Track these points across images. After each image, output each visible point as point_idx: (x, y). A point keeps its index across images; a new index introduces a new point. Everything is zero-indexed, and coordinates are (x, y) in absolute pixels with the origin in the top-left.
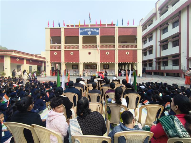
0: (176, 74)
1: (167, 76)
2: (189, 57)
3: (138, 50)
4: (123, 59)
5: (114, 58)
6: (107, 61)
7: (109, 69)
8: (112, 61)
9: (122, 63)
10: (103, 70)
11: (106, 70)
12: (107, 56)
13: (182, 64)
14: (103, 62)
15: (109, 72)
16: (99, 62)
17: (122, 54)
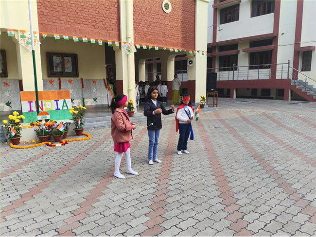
0: (259, 93)
1: (237, 97)
2: (302, 46)
4: (150, 31)
5: (115, 18)
6: (83, 28)
7: (79, 78)
8: (108, 35)
9: (150, 48)
10: (49, 83)
11: (61, 84)
12: (79, 3)
13: (289, 63)
14: (57, 32)
15: (79, 93)
16: (35, 32)
17: (149, 7)
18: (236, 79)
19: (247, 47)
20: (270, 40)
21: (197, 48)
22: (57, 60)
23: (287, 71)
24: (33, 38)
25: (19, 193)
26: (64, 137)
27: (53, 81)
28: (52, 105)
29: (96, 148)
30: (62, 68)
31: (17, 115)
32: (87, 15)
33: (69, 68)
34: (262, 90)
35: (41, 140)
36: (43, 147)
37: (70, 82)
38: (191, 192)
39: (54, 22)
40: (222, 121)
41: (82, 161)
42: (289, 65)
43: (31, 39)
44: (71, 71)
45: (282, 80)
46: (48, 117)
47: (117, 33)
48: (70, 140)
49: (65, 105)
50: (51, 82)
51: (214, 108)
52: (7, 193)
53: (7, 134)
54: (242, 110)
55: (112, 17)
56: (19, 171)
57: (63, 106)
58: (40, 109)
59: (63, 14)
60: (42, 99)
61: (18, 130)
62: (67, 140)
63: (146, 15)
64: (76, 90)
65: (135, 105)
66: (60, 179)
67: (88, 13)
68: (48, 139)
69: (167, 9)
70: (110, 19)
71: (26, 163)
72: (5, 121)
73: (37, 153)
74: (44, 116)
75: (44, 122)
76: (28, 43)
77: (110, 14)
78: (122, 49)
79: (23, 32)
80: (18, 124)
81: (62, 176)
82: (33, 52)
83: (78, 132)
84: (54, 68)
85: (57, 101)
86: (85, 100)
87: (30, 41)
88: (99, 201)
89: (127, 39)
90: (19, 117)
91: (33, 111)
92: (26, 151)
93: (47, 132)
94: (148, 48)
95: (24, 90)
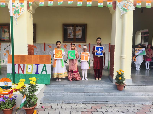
16: (22, 2)
28: (33, 69)
30: (74, 35)
33: (79, 35)
37: (79, 46)
44: (81, 38)
50: (65, 46)
57: (43, 70)
76: (16, 12)
84: (68, 36)
85: (37, 65)
87: (17, 9)
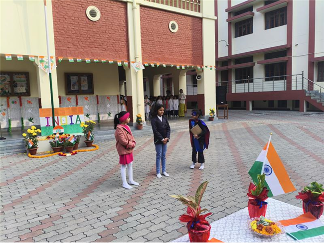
0: (276, 104)
1: (253, 109)
2: (316, 56)
3: (204, 20)
4: (157, 50)
5: (124, 40)
6: (95, 51)
7: (94, 95)
8: (118, 56)
9: (158, 65)
10: (67, 100)
11: (78, 101)
12: (91, 30)
13: (302, 74)
14: (72, 56)
15: (94, 109)
16: (52, 58)
17: (156, 28)
18: (251, 91)
19: (262, 59)
20: (285, 52)
21: (205, 63)
22: (74, 79)
23: (301, 82)
24: (50, 63)
25: (28, 190)
26: (75, 149)
27: (71, 99)
28: (67, 120)
29: (101, 157)
30: (79, 86)
31: (35, 129)
32: (99, 40)
33: (85, 87)
34: (279, 101)
35: (55, 151)
36: (56, 156)
37: (86, 99)
38: (165, 191)
39: (68, 47)
40: (226, 132)
41: (85, 167)
42: (303, 76)
43: (48, 63)
44: (87, 89)
45: (296, 91)
46: (62, 131)
47: (126, 53)
48: (80, 150)
49: (78, 120)
50: (69, 99)
51: (224, 120)
52: (18, 190)
53: (26, 146)
54: (250, 122)
55: (121, 40)
56: (31, 176)
58: (56, 123)
59: (77, 40)
60: (58, 115)
61: (35, 142)
62: (77, 150)
63: (154, 36)
64: (92, 105)
65: (143, 118)
66: (63, 181)
67: (100, 37)
68: (61, 150)
69: (173, 29)
70: (120, 42)
71: (38, 169)
72: (24, 135)
73: (49, 162)
74: (59, 130)
75: (58, 135)
76: (47, 67)
77: (120, 38)
78: (131, 68)
79: (42, 57)
80: (35, 136)
81: (64, 179)
82: (50, 74)
83: (88, 144)
84: (72, 87)
85: (71, 116)
86: (100, 116)
87: (47, 65)
88: (88, 196)
89: (135, 58)
90: (36, 131)
91: (50, 126)
92: (40, 160)
93: (60, 144)
94: (156, 66)
95: (42, 108)
